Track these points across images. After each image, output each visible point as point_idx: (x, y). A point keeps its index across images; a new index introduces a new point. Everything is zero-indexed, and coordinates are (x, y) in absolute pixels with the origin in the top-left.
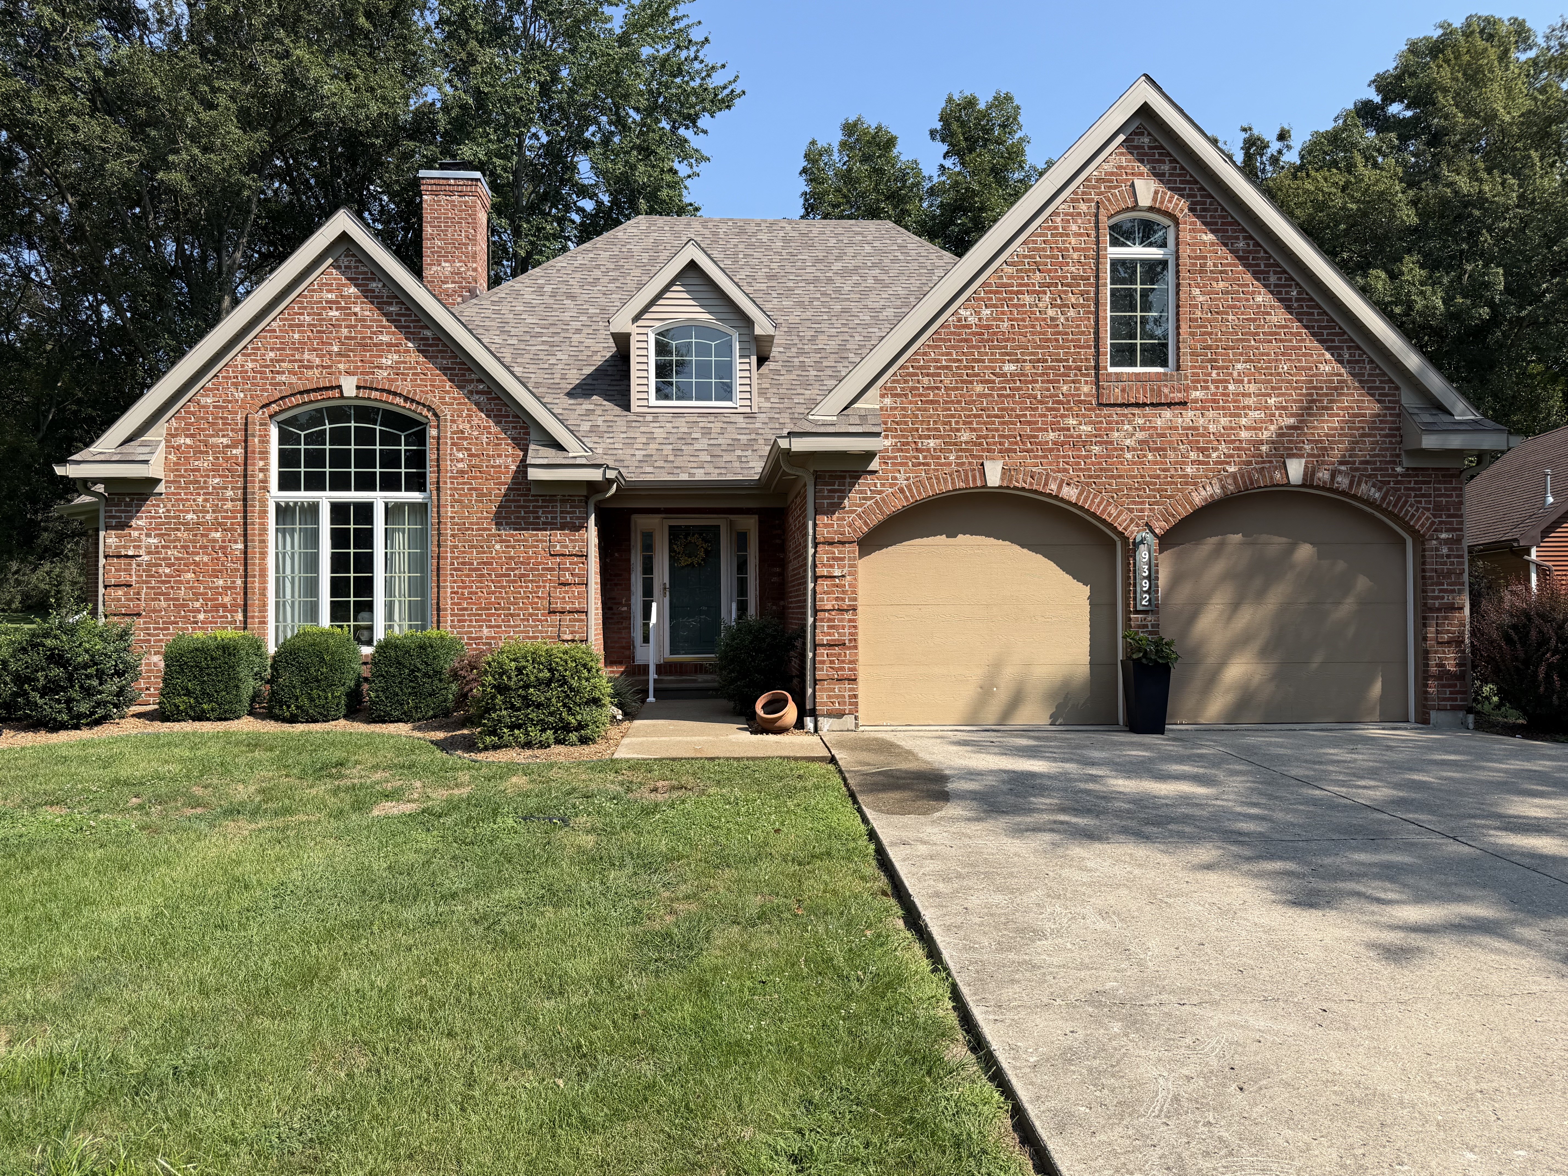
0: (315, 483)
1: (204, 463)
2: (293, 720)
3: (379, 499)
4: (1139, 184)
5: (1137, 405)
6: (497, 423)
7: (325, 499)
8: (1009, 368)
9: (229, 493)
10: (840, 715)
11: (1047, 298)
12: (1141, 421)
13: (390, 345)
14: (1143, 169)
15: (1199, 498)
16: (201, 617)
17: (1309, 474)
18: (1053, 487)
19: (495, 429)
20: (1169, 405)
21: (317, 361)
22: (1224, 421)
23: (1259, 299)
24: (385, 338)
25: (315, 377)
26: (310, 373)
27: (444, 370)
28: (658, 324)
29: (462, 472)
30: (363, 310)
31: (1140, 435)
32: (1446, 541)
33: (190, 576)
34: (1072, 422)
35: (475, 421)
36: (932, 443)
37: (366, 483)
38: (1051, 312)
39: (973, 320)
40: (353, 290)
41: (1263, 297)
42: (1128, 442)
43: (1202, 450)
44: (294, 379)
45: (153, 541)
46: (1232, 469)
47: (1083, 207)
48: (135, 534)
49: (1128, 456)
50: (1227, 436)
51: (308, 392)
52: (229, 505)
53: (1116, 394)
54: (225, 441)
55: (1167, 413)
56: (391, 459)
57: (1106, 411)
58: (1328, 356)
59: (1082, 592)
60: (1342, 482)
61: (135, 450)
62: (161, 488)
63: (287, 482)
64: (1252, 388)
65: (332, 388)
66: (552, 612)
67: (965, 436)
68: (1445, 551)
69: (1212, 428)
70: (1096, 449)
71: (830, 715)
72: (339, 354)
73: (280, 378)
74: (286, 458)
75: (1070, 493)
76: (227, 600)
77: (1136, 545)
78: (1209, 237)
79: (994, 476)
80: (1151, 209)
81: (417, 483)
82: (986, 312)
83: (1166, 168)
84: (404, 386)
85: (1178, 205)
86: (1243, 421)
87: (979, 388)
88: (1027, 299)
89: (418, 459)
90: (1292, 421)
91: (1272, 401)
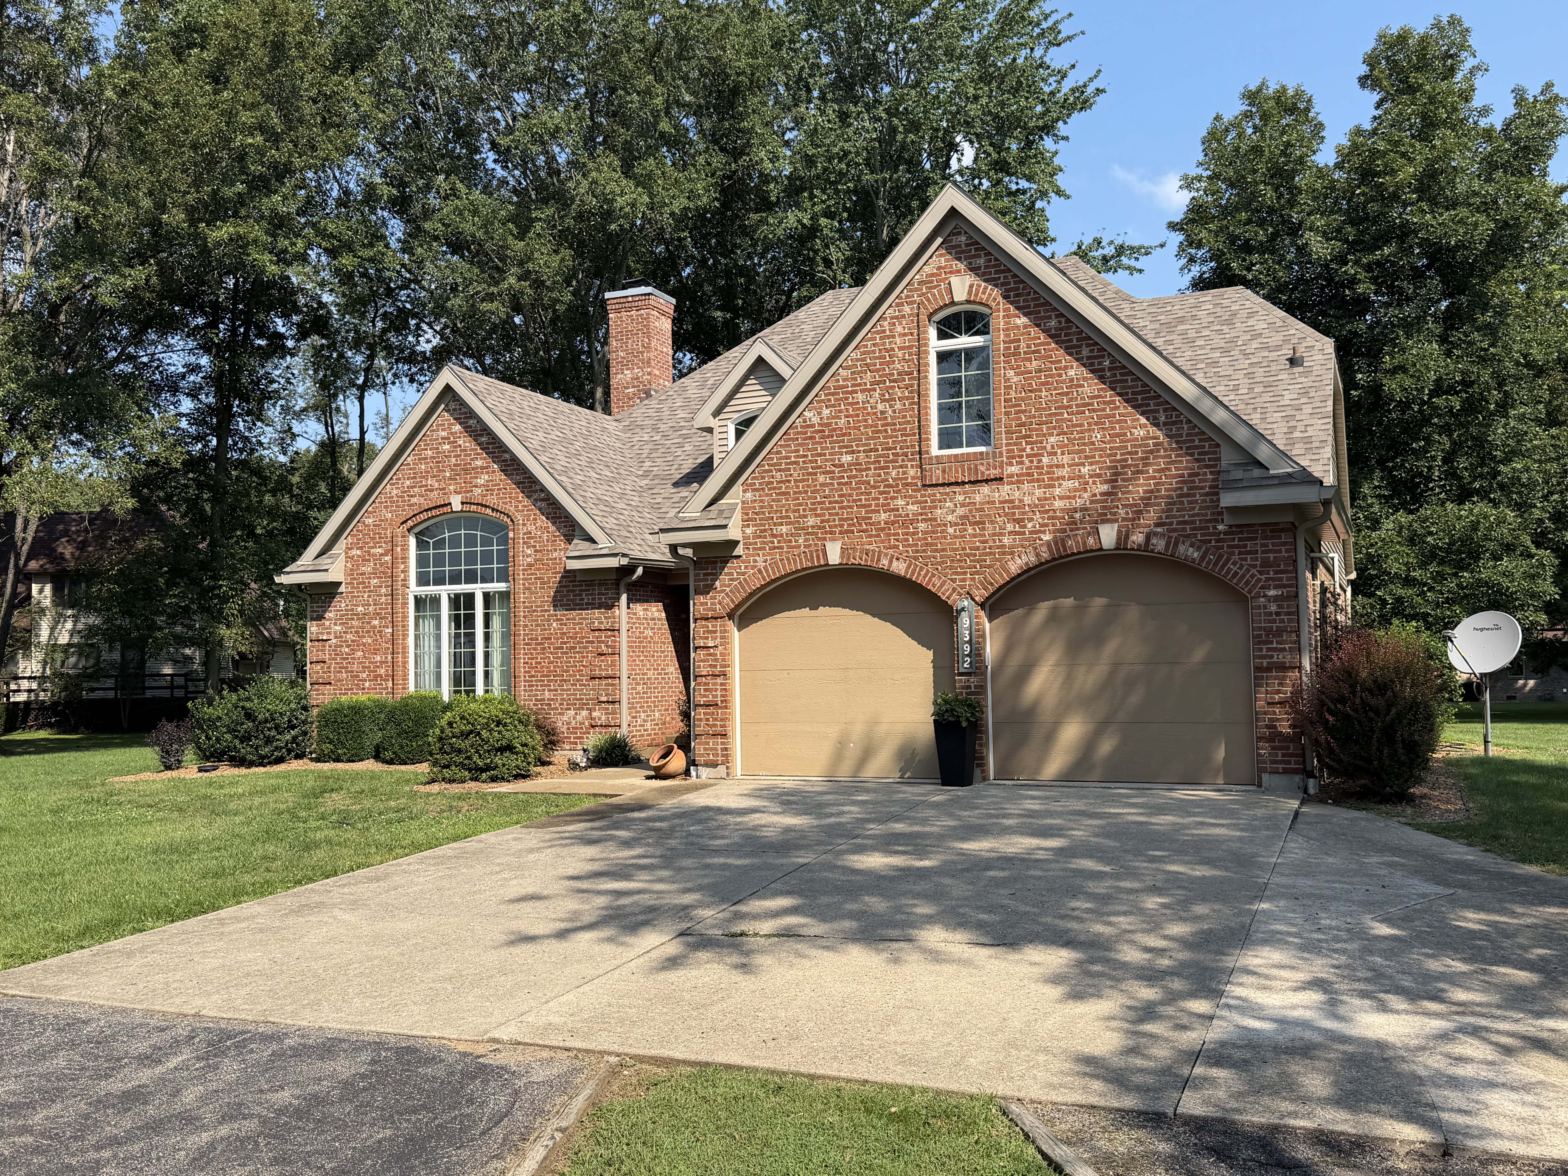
0: (439, 579)
1: (368, 569)
3: (478, 589)
4: (955, 280)
5: (957, 484)
6: (554, 523)
7: (445, 591)
8: (846, 459)
9: (383, 590)
10: (714, 765)
11: (876, 395)
12: (961, 498)
13: (482, 468)
14: (961, 266)
15: (1015, 566)
16: (367, 684)
17: (1123, 538)
18: (885, 562)
19: (552, 528)
20: (987, 481)
21: (436, 485)
22: (1039, 493)
23: (1072, 373)
24: (479, 463)
25: (435, 498)
26: (432, 495)
27: (518, 484)
28: (735, 416)
29: (530, 565)
30: (466, 442)
31: (960, 511)
32: (1276, 598)
33: (360, 654)
34: (900, 502)
35: (539, 524)
36: (784, 529)
37: (471, 578)
38: (880, 407)
39: (815, 420)
40: (458, 428)
41: (1075, 371)
42: (950, 518)
43: (1018, 521)
44: (422, 500)
45: (338, 628)
46: (1047, 537)
47: (907, 309)
48: (327, 623)
49: (951, 530)
50: (1041, 506)
51: (430, 509)
52: (383, 599)
53: (937, 475)
54: (380, 551)
55: (985, 489)
56: (487, 557)
57: (930, 491)
58: (1143, 420)
59: (924, 657)
60: (1159, 544)
61: (324, 561)
62: (342, 589)
63: (423, 580)
64: (1066, 459)
65: (445, 505)
66: (593, 678)
67: (811, 521)
68: (1273, 608)
69: (1027, 500)
70: (922, 526)
71: (707, 765)
72: (450, 479)
73: (414, 500)
74: (422, 561)
75: (899, 568)
76: (382, 671)
77: (959, 612)
78: (1022, 321)
79: (834, 555)
80: (968, 302)
81: (504, 575)
82: (826, 412)
83: (981, 261)
84: (492, 500)
85: (992, 294)
86: (1057, 491)
87: (821, 479)
88: (860, 397)
89: (503, 556)
90: (1105, 488)
91: (1085, 470)
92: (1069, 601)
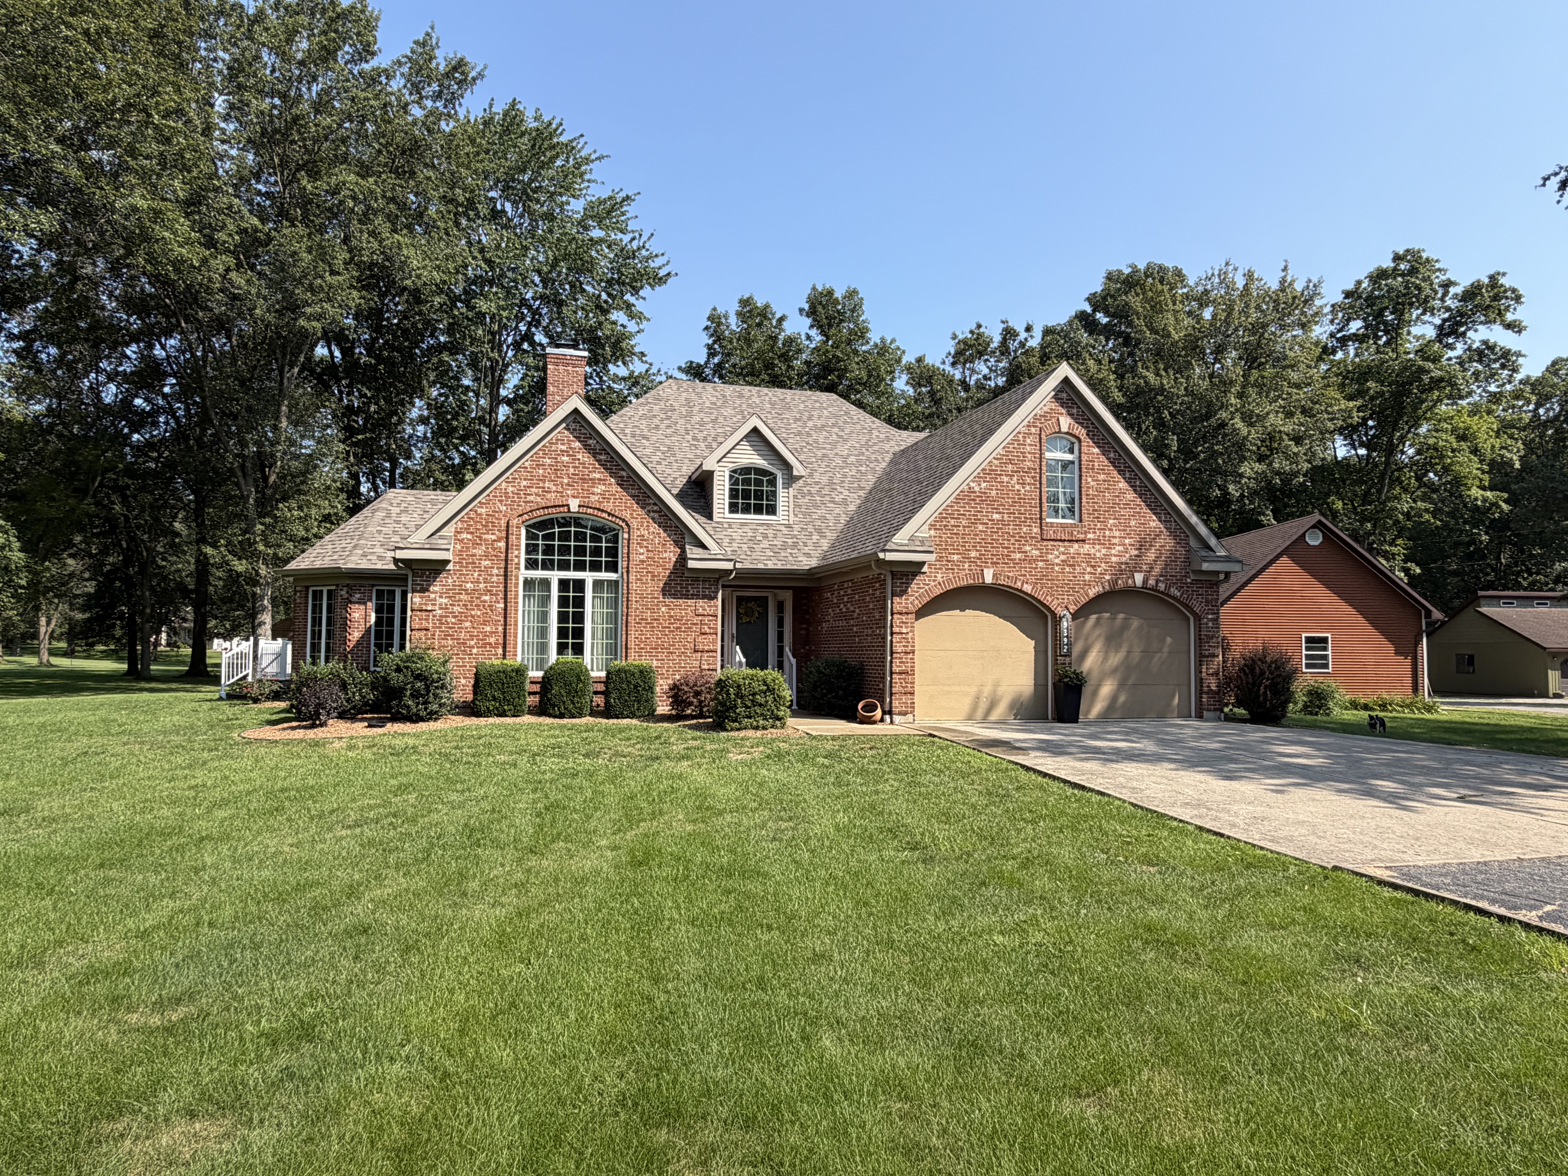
0: (547, 565)
1: (479, 552)
2: (561, 716)
3: (589, 577)
4: (1062, 419)
5: (1061, 540)
6: (665, 531)
7: (555, 576)
8: (996, 516)
9: (495, 571)
10: (905, 714)
11: (1015, 479)
12: (1062, 549)
13: (599, 480)
14: (1063, 411)
15: (1092, 593)
16: (475, 651)
17: (1145, 581)
18: (1019, 584)
19: (663, 534)
20: (1077, 541)
21: (554, 488)
22: (1104, 551)
23: (1121, 485)
24: (597, 476)
25: (552, 498)
26: (549, 496)
27: (633, 496)
28: (731, 465)
29: (642, 561)
30: (584, 457)
31: (1063, 557)
32: (1211, 620)
33: (468, 624)
34: (1028, 548)
35: (652, 530)
36: (956, 557)
37: (580, 566)
38: (1017, 487)
39: (977, 489)
40: (577, 444)
41: (1123, 485)
42: (1057, 561)
43: (1093, 567)
44: (539, 499)
45: (444, 601)
46: (1107, 577)
47: (1033, 430)
48: (432, 596)
49: (1057, 568)
50: (1106, 558)
51: (547, 508)
52: (495, 579)
53: (1051, 534)
54: (494, 537)
55: (1076, 546)
56: (597, 552)
57: (1045, 543)
58: (1154, 518)
59: (1029, 645)
60: (1162, 587)
61: (437, 541)
62: (450, 566)
63: (531, 564)
64: (1117, 534)
65: (563, 506)
66: (696, 651)
67: (973, 554)
68: (1210, 624)
69: (1098, 555)
70: (1041, 564)
71: (900, 714)
72: (568, 485)
73: (531, 498)
74: (531, 549)
75: (1027, 588)
76: (492, 640)
77: (1061, 618)
78: (1096, 450)
79: (988, 577)
80: (1067, 433)
81: (612, 567)
82: (984, 485)
83: (1075, 411)
84: (609, 506)
85: (1081, 432)
86: (1113, 552)
87: (981, 527)
88: (1006, 479)
89: (613, 552)
90: (1136, 552)
91: (1127, 541)
92: (1107, 615)
